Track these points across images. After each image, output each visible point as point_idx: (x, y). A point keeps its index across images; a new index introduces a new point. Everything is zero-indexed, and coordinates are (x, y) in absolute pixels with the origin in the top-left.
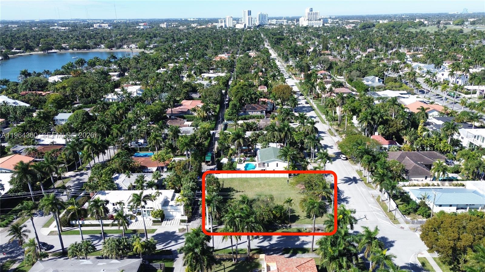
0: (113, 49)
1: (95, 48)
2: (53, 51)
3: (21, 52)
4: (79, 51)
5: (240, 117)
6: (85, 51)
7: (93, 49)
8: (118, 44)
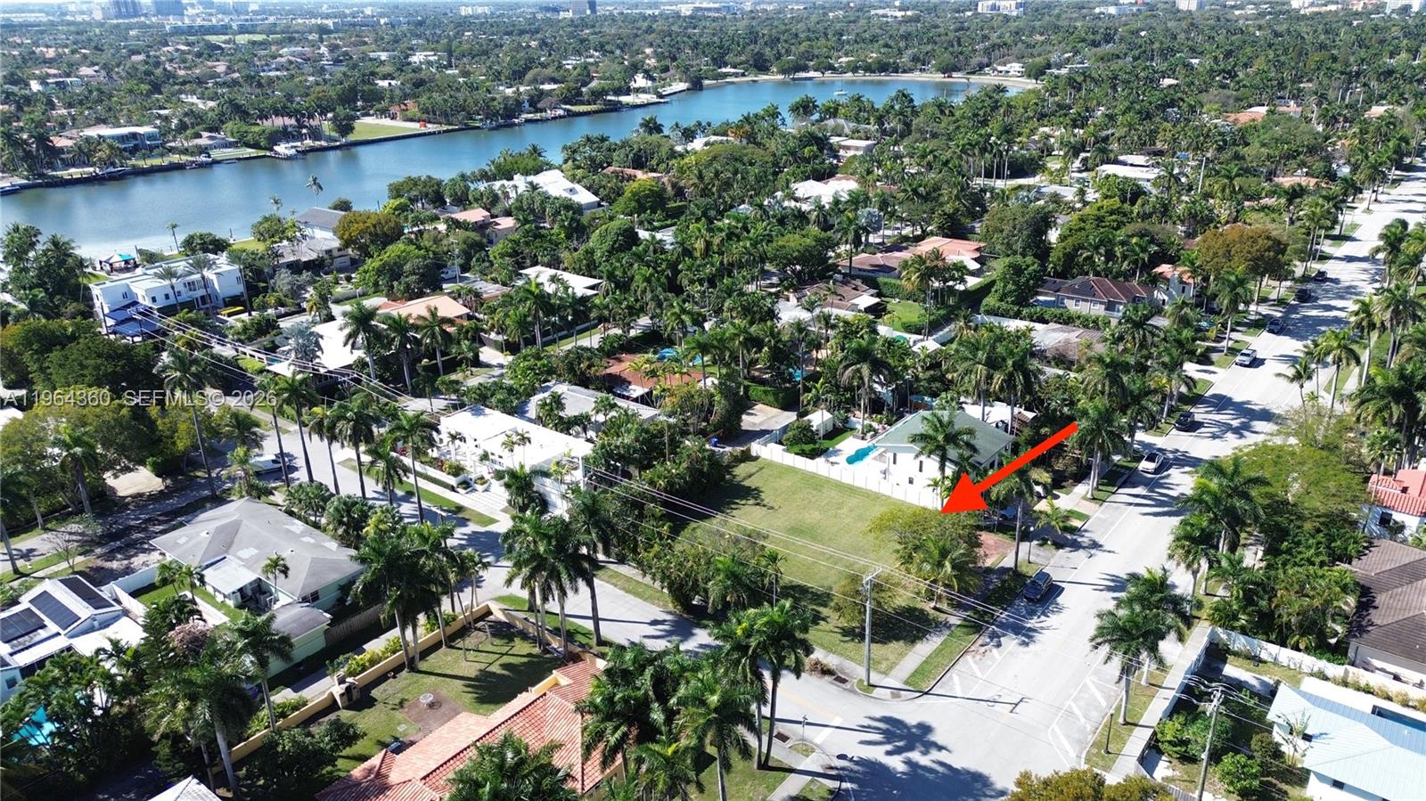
0: (955, 75)
1: (911, 70)
2: (812, 74)
3: (736, 75)
4: (870, 77)
5: (1025, 311)
6: (883, 77)
7: (904, 72)
8: (975, 61)
